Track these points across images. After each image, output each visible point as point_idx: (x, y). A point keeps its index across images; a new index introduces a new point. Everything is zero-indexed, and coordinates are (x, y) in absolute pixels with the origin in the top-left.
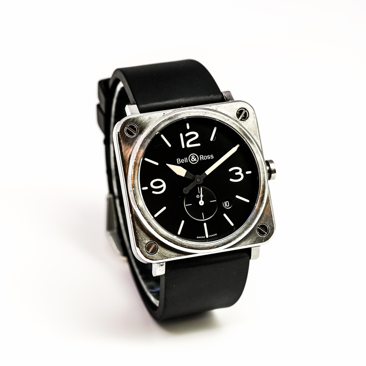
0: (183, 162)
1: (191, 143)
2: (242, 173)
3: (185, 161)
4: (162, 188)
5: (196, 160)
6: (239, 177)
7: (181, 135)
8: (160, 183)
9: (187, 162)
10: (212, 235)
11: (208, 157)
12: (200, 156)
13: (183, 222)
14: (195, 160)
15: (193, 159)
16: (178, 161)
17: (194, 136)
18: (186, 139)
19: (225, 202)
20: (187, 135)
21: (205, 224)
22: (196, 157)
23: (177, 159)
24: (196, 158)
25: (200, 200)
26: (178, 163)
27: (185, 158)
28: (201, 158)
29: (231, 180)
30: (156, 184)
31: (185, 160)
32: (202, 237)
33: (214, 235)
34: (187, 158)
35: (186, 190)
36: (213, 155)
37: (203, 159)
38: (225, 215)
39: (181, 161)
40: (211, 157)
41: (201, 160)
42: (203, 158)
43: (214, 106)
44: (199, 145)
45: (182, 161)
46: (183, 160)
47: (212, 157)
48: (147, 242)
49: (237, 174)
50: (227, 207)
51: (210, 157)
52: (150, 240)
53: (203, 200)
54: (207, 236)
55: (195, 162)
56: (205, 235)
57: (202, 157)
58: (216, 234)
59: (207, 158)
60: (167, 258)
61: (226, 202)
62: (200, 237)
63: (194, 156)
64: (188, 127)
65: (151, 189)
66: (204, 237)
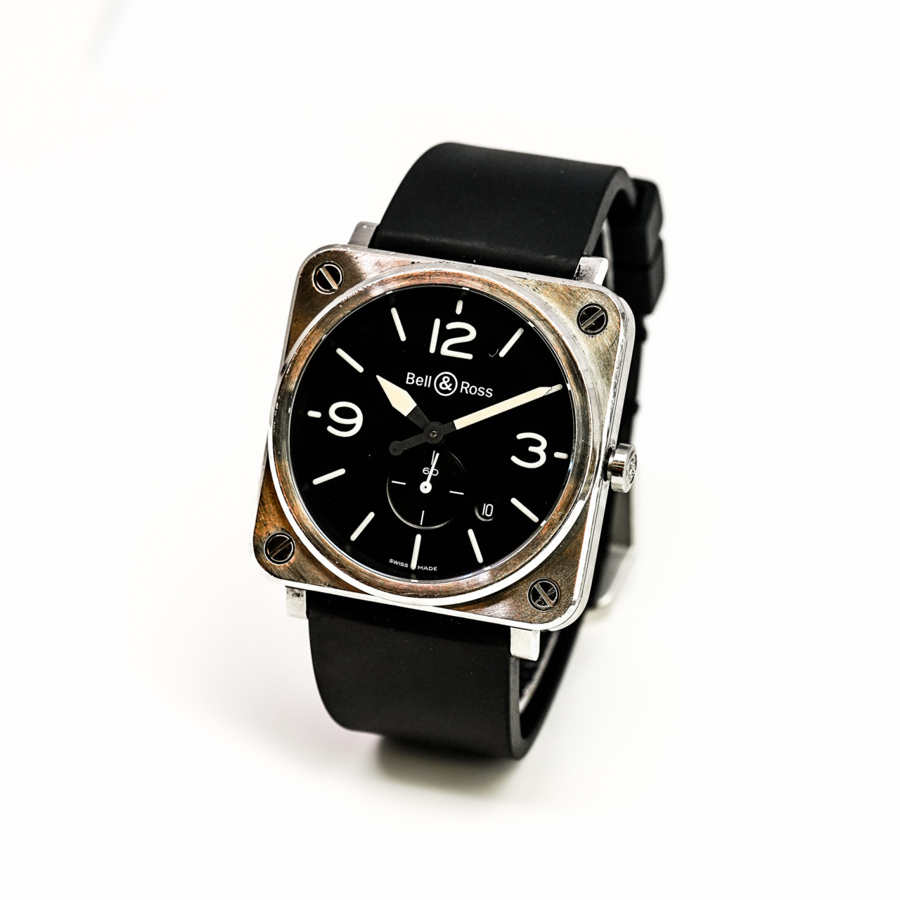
0: (419, 383)
1: (451, 348)
2: (544, 451)
3: (424, 383)
4: (351, 427)
5: (450, 389)
7: (437, 322)
8: (352, 414)
9: (429, 386)
10: (426, 568)
11: (481, 391)
12: (463, 383)
13: (371, 515)
14: (448, 387)
15: (445, 384)
17: (466, 333)
18: (444, 335)
19: (484, 504)
20: (450, 326)
21: (418, 538)
22: (452, 381)
23: (409, 374)
24: (451, 385)
25: (426, 480)
27: (427, 376)
29: (514, 459)
30: (342, 412)
32: (402, 564)
33: (430, 569)
35: (397, 448)
37: (467, 392)
38: (471, 533)
39: (415, 379)
40: (486, 393)
42: (468, 389)
43: (531, 281)
44: (469, 356)
45: (417, 381)
46: (420, 379)
47: (489, 395)
48: (273, 531)
49: (532, 449)
50: (484, 517)
51: (485, 391)
52: (282, 529)
53: (431, 482)
54: (414, 565)
55: (447, 392)
56: (409, 561)
57: (466, 387)
58: (435, 569)
59: (478, 391)
60: (306, 581)
61: (489, 505)
62: (396, 563)
63: (449, 380)
64: (459, 310)
65: (326, 420)
66: (406, 565)
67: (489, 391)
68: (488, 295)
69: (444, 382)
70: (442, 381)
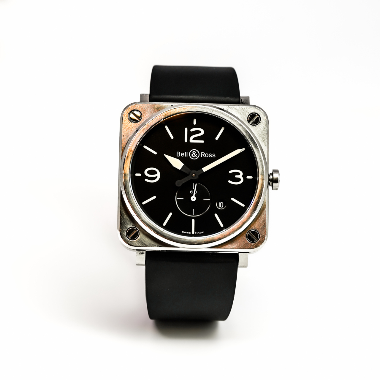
0: (183, 155)
1: (194, 139)
2: (242, 176)
4: (156, 177)
5: (197, 156)
6: (239, 180)
7: (186, 129)
8: (154, 172)
9: (187, 156)
10: (199, 233)
11: (210, 155)
12: (202, 153)
13: (171, 214)
14: (196, 156)
15: (194, 154)
16: (178, 154)
17: (200, 132)
18: (190, 134)
19: (219, 203)
20: (192, 130)
21: (193, 221)
22: (197, 153)
23: (177, 152)
24: (196, 154)
25: (193, 195)
26: (177, 156)
27: (185, 152)
28: (202, 155)
29: (230, 182)
30: (150, 172)
31: (186, 154)
32: (188, 233)
33: (201, 233)
34: (187, 152)
35: (179, 183)
36: (215, 154)
37: (204, 157)
38: (216, 215)
39: (180, 154)
40: (212, 156)
41: (202, 157)
42: (205, 155)
43: (225, 107)
44: (203, 142)
45: (181, 155)
47: (214, 156)
48: (129, 226)
49: (236, 176)
50: (220, 208)
51: (212, 155)
52: (132, 225)
53: (195, 196)
54: (193, 233)
55: (195, 157)
56: (191, 231)
57: (204, 155)
58: (203, 232)
59: (209, 156)
60: (147, 246)
61: (221, 203)
62: (185, 232)
63: (195, 152)
64: (195, 123)
65: (144, 177)
66: (190, 233)
67: (214, 155)
68: (210, 113)
69: (193, 154)
70: (192, 153)
